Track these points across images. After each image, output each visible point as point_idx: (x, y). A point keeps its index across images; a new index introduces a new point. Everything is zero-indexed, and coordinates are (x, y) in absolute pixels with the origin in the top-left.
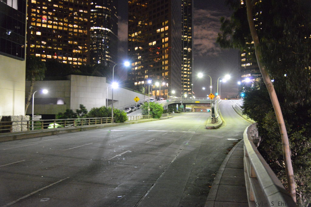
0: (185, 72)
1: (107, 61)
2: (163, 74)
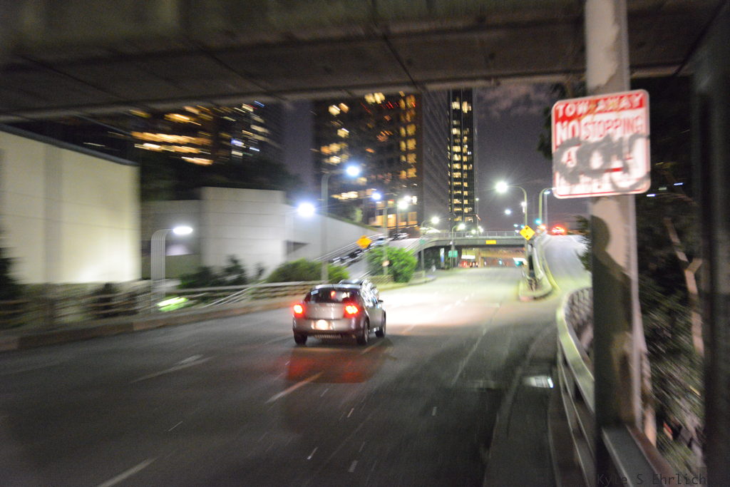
0: (457, 166)
1: (260, 142)
2: (404, 174)
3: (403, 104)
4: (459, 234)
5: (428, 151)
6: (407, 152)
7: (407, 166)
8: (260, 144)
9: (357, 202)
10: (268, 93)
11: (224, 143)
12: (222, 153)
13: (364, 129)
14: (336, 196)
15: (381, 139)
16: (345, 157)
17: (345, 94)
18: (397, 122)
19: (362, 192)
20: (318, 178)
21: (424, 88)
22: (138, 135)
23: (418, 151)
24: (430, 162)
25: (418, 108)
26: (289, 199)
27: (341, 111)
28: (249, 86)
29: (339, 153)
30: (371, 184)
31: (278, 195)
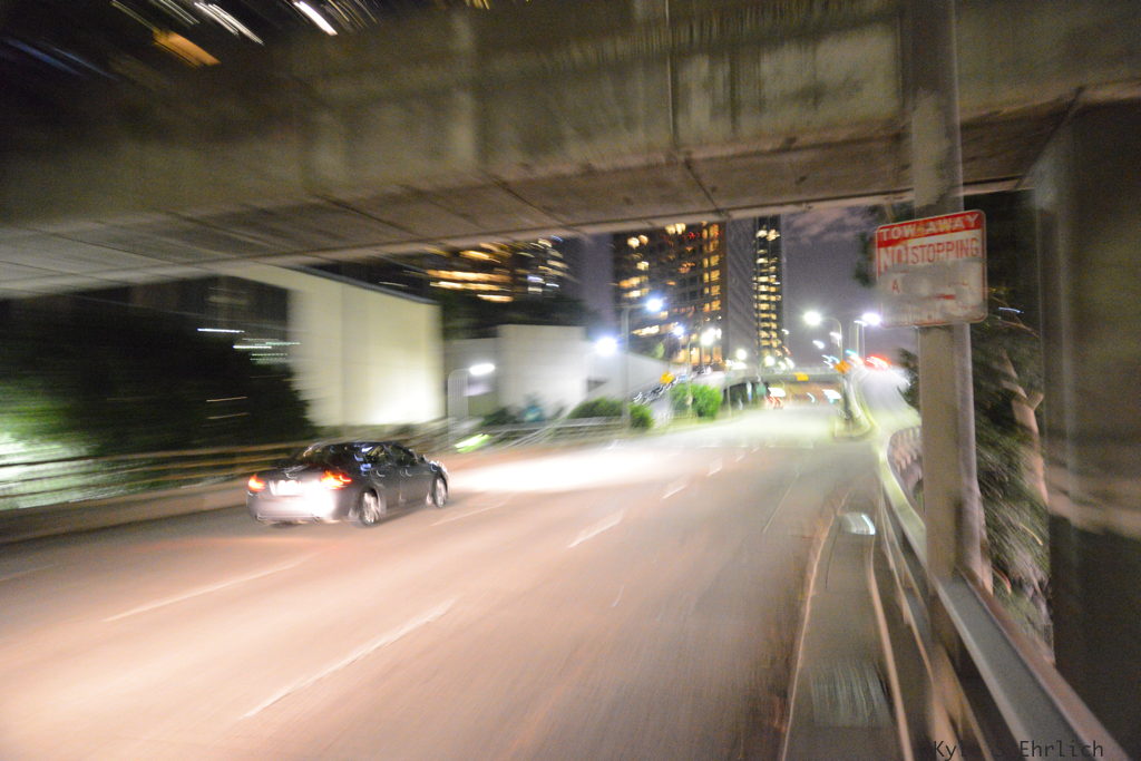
0: (764, 297)
1: (559, 277)
2: (707, 306)
3: (705, 233)
4: (768, 369)
5: (733, 282)
6: (710, 284)
7: (710, 299)
8: (558, 279)
9: (658, 337)
10: (567, 227)
11: (520, 279)
12: (519, 289)
13: (664, 261)
14: (635, 332)
15: (683, 271)
16: (646, 290)
17: (645, 226)
18: (699, 252)
19: (663, 327)
20: (619, 312)
21: (730, 216)
22: (433, 273)
23: (722, 282)
24: (735, 295)
25: (721, 237)
26: (589, 335)
27: (641, 244)
28: (548, 220)
29: (640, 286)
30: (671, 319)
31: (576, 331)
